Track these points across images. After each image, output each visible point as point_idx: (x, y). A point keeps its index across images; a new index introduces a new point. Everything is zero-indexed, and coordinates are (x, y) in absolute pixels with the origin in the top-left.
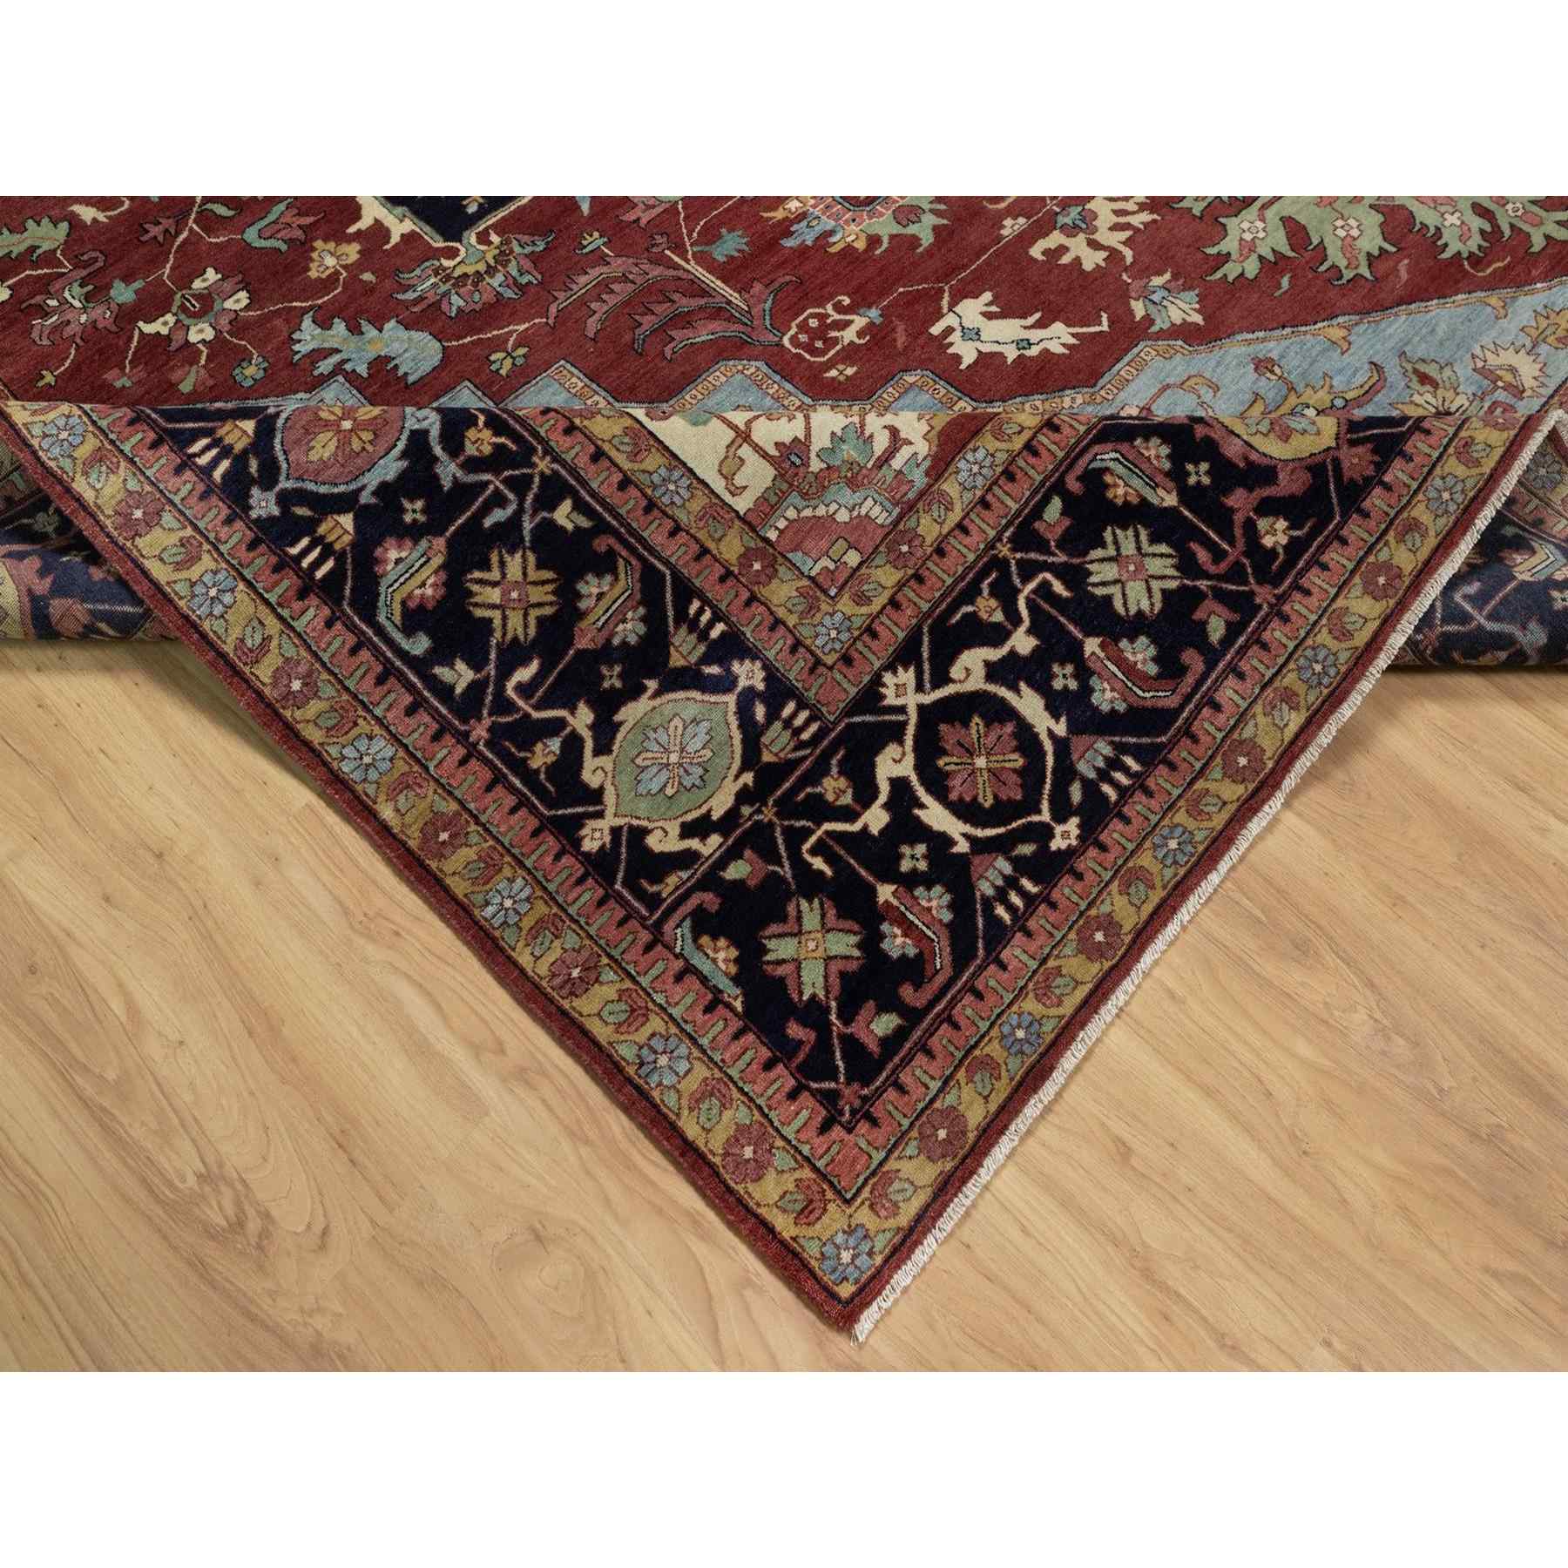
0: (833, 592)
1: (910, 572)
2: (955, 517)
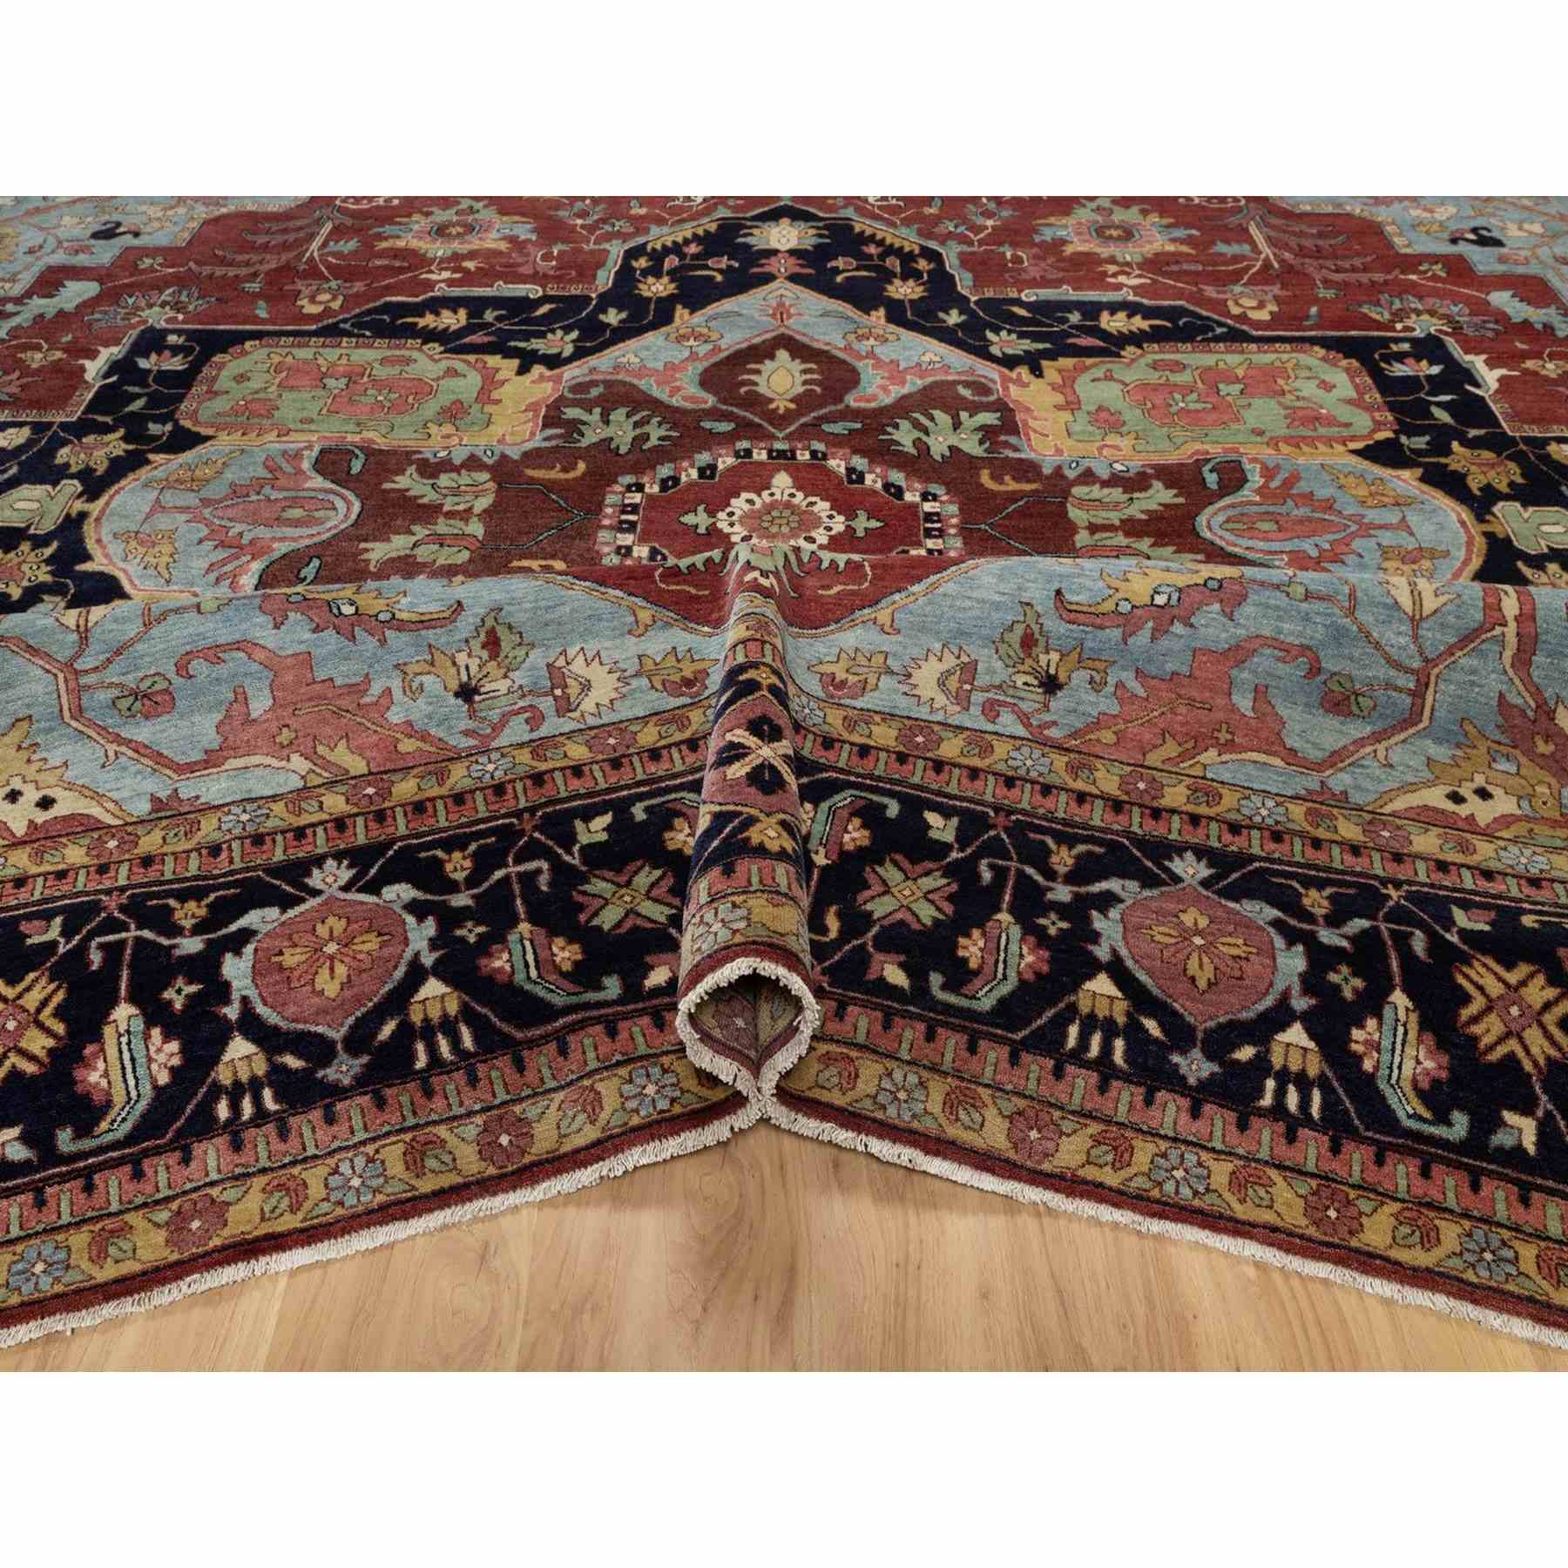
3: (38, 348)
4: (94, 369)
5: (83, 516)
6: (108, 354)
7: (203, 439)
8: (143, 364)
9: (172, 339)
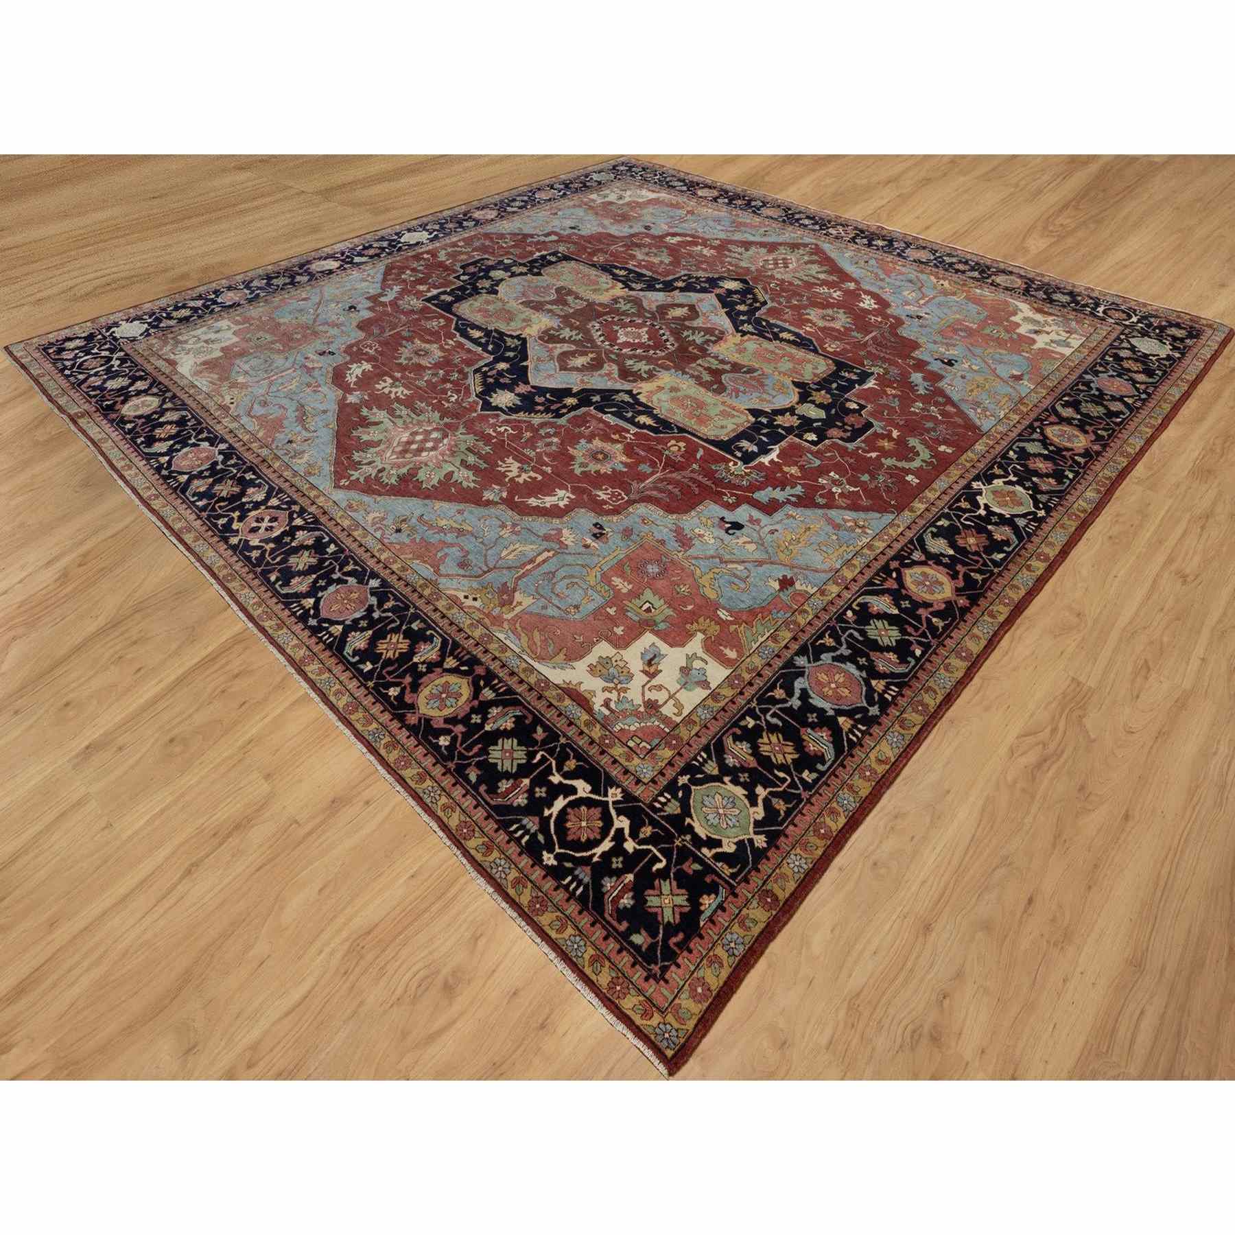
3: (792, 475)
4: (774, 456)
5: (797, 404)
6: (766, 460)
7: (749, 410)
8: (755, 449)
9: (739, 454)
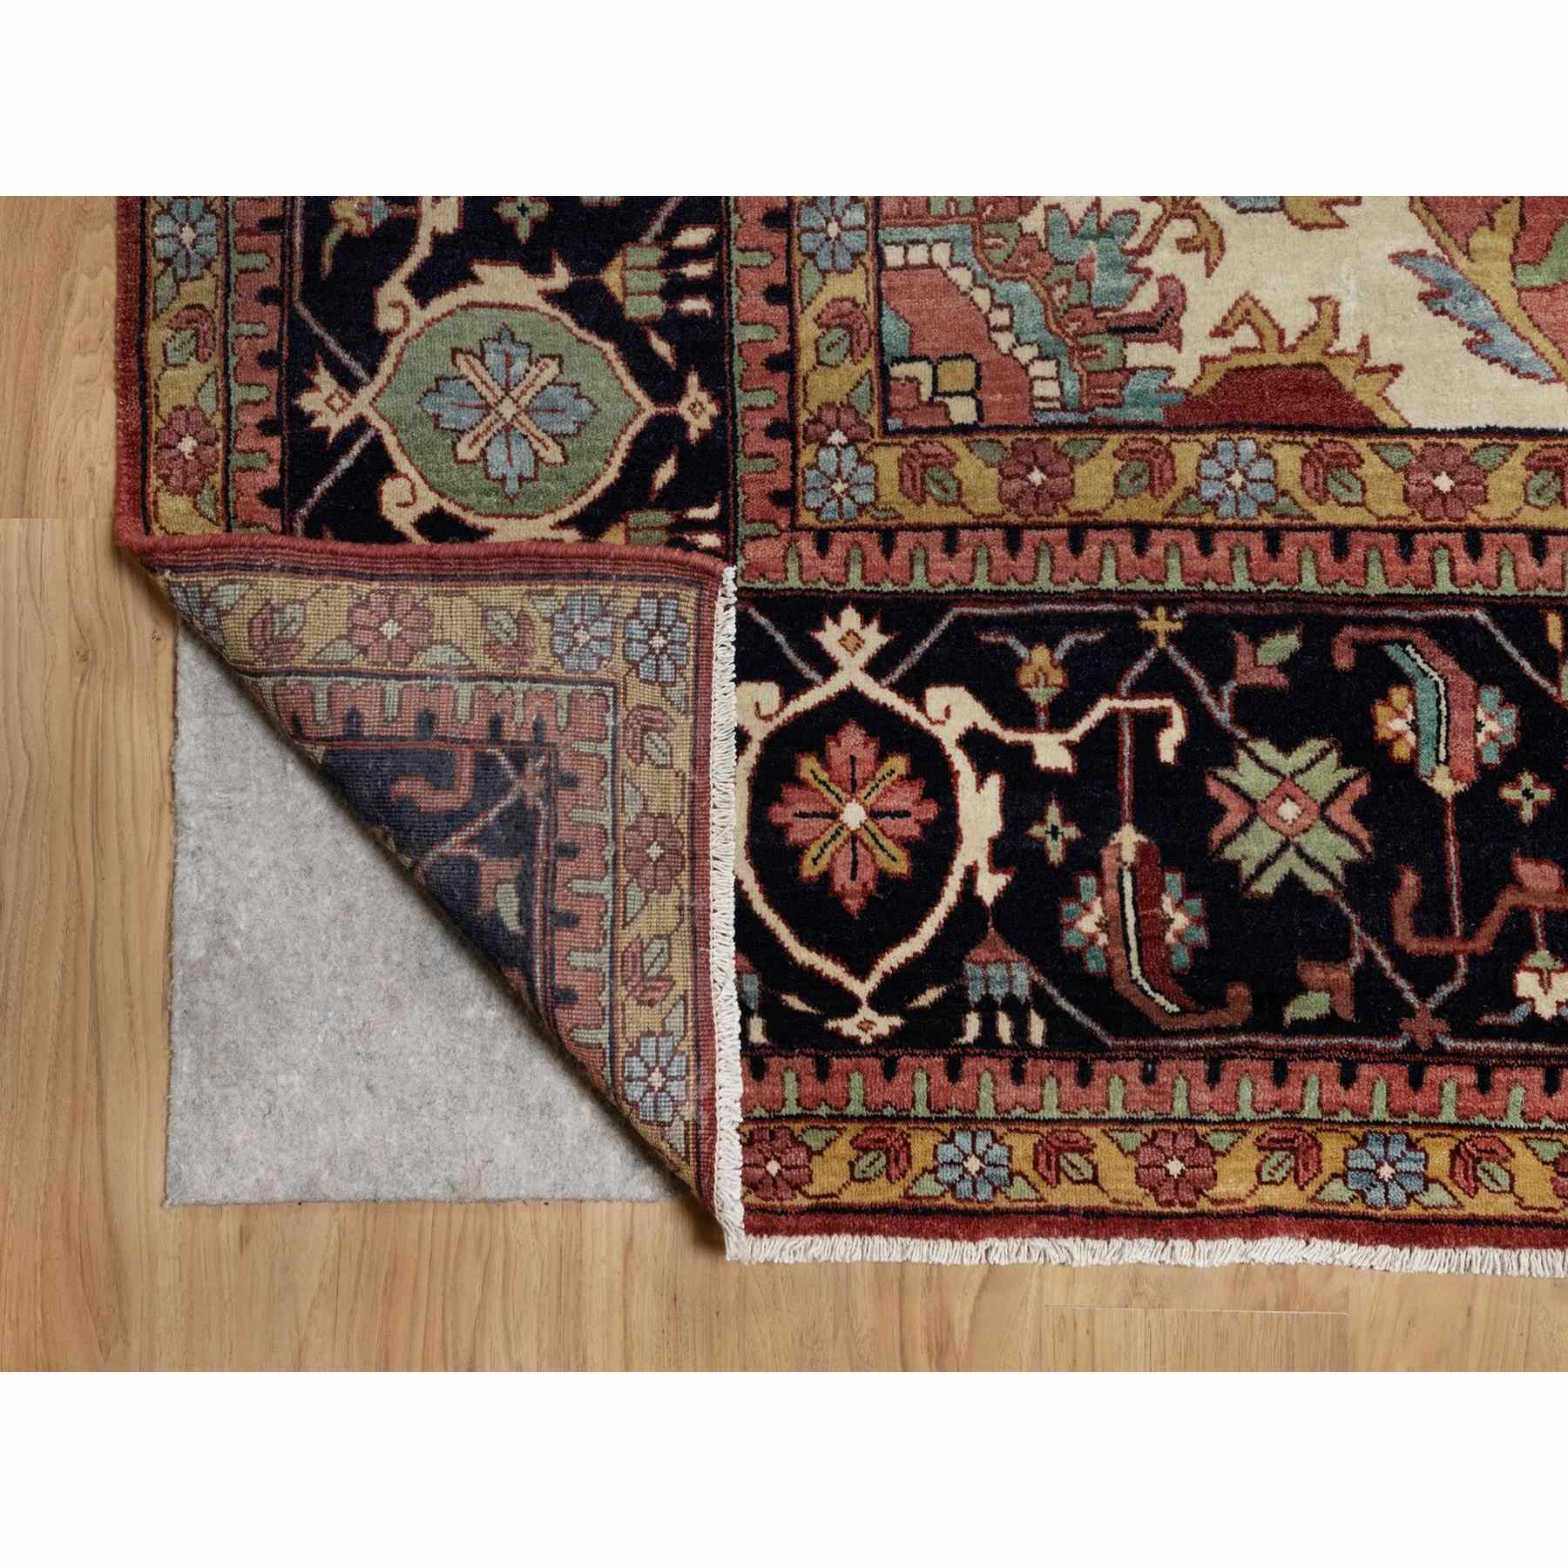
0: (894, 423)
1: (1012, 518)
2: (1145, 509)
